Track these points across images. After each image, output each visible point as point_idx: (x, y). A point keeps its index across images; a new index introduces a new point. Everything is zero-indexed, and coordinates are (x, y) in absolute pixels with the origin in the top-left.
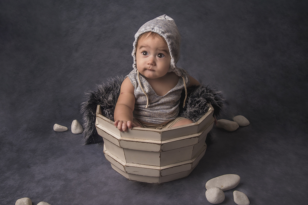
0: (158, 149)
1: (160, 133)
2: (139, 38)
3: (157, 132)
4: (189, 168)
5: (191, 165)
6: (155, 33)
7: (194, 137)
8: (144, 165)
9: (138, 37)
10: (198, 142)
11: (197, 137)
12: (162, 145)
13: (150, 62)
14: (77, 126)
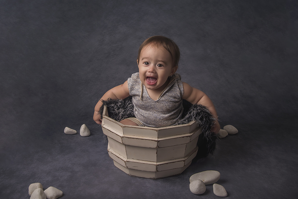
0: (155, 145)
1: (157, 131)
3: (155, 130)
4: (182, 165)
5: (184, 162)
7: (186, 136)
8: (142, 161)
10: (190, 142)
11: (189, 136)
12: (158, 141)
14: (85, 129)
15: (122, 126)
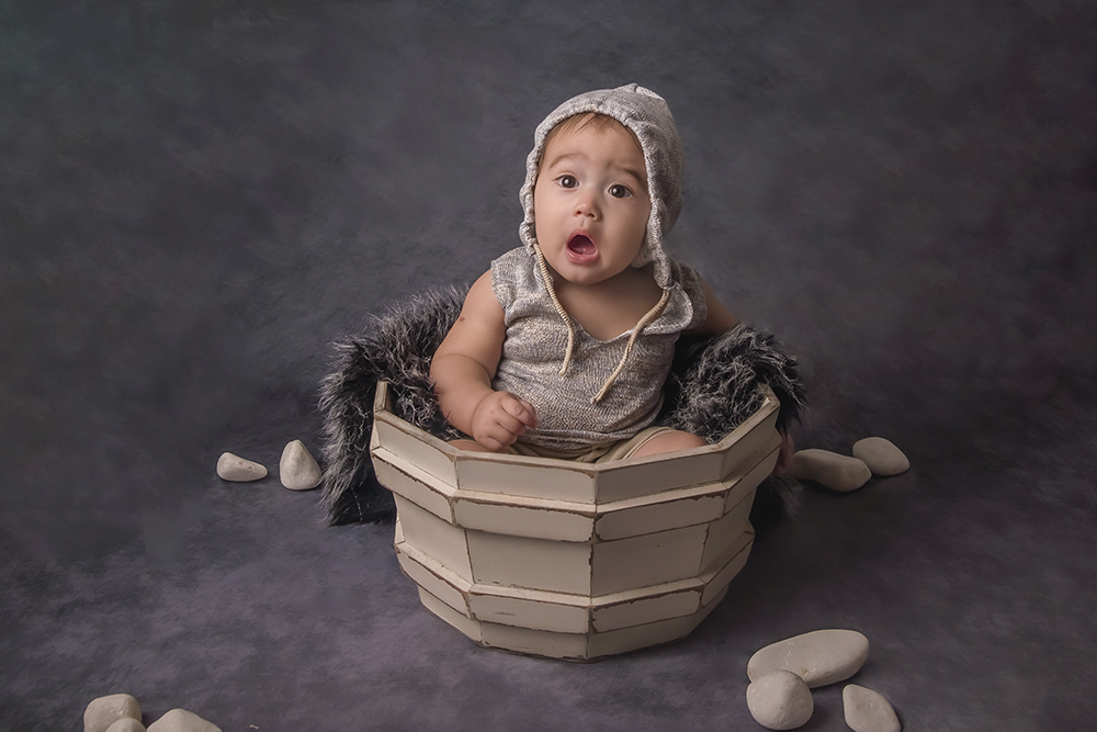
0: (584, 530)
1: (590, 474)
2: (550, 134)
3: (583, 472)
4: (690, 604)
5: (698, 595)
6: (605, 115)
7: (707, 495)
8: (534, 592)
9: (549, 131)
10: (724, 515)
11: (721, 494)
12: (597, 517)
13: (584, 205)
14: (300, 461)
15: (451, 457)
